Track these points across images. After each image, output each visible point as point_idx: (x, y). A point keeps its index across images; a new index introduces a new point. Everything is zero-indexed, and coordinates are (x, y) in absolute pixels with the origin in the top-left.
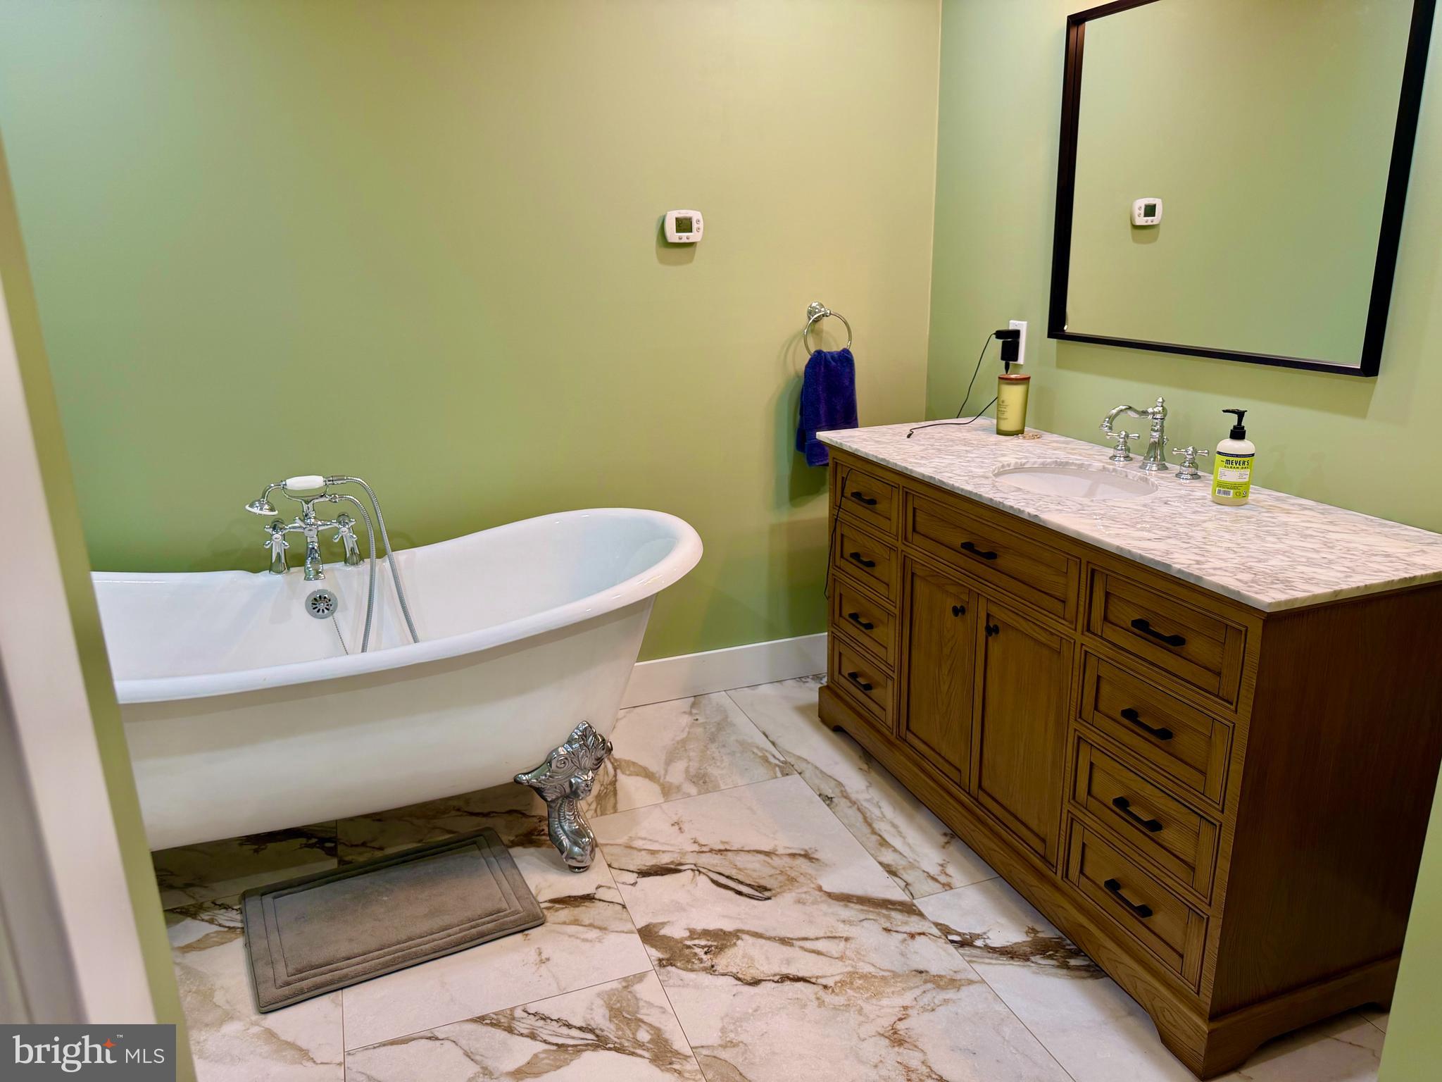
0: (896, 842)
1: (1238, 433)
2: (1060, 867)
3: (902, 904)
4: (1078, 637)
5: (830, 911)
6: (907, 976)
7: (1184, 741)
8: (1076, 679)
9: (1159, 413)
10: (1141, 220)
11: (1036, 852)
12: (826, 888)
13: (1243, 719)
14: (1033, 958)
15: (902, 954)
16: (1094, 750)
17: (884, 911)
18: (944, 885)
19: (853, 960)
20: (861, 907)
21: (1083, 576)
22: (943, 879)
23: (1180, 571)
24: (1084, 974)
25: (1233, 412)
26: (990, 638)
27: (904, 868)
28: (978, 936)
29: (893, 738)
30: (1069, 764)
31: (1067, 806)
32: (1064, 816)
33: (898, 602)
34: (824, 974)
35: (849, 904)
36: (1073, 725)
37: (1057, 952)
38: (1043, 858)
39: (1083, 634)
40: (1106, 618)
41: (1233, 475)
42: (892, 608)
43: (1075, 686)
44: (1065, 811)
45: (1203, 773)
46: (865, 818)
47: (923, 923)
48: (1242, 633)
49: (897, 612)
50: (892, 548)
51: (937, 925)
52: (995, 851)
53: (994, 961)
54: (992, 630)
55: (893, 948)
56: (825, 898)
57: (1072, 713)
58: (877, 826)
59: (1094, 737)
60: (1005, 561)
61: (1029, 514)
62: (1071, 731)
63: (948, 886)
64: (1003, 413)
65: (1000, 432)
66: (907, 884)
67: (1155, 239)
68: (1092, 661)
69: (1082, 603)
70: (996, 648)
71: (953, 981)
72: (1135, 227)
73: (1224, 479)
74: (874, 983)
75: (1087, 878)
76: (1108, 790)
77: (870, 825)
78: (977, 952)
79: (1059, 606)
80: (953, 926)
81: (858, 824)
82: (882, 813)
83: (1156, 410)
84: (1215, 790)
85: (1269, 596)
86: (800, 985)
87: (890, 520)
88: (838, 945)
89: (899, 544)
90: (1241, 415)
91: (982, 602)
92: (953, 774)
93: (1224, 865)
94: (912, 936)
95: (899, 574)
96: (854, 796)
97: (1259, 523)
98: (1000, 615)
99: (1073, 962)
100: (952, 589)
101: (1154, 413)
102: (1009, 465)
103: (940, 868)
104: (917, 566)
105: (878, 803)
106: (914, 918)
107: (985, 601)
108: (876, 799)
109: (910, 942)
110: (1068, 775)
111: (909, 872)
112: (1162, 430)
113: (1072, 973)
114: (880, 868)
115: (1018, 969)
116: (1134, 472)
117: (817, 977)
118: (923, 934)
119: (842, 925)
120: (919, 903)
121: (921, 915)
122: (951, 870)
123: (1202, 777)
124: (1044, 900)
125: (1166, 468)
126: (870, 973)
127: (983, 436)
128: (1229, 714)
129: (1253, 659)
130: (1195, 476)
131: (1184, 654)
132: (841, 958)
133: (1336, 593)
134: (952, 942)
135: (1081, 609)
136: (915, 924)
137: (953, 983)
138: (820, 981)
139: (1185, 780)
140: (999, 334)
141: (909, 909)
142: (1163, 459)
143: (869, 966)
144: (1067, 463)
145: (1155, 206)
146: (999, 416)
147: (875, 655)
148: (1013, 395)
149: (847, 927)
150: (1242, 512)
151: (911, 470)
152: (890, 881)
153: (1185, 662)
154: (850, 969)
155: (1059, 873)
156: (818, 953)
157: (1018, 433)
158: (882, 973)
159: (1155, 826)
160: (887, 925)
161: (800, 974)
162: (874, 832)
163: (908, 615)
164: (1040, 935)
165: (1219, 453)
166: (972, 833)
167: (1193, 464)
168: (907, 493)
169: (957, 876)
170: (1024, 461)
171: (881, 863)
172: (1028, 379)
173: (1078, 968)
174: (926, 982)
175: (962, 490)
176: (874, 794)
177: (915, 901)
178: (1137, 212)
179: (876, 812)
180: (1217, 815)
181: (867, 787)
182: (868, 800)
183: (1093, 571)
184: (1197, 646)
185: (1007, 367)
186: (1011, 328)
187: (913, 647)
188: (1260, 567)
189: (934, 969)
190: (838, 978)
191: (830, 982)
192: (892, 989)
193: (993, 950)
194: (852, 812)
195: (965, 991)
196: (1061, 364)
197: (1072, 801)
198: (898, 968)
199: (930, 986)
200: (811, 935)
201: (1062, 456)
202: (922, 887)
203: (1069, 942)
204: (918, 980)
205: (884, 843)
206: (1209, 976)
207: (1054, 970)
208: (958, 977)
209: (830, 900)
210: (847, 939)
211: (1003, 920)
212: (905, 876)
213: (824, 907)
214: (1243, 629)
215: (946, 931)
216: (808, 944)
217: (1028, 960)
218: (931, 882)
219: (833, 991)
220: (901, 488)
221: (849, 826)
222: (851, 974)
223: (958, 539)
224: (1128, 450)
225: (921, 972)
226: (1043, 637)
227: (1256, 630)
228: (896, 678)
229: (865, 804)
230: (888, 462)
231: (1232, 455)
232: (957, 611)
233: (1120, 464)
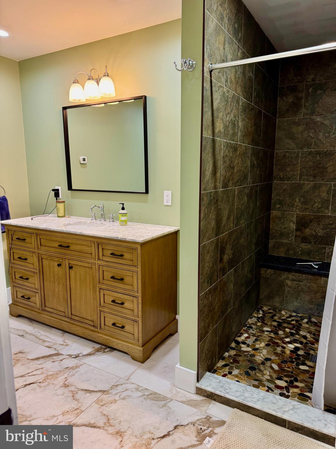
0: (48, 340)
1: (123, 209)
2: (99, 326)
3: (55, 354)
4: (97, 262)
5: (34, 363)
6: (64, 370)
7: (126, 279)
8: (97, 273)
9: (102, 207)
10: (82, 162)
11: (91, 325)
12: (30, 358)
13: (139, 270)
14: (96, 353)
15: (60, 366)
16: (104, 290)
17: (51, 358)
18: (66, 345)
19: (46, 373)
20: (43, 359)
21: (96, 246)
22: (65, 344)
23: (121, 238)
24: (109, 352)
25: (121, 204)
26: (70, 270)
27: (53, 345)
28: (80, 354)
29: (40, 311)
30: (98, 297)
31: (99, 308)
32: (98, 312)
33: (38, 268)
34: (38, 379)
35: (39, 360)
36: (98, 285)
37: (101, 350)
38: (94, 326)
39: (98, 261)
40: (103, 255)
41: (124, 218)
42: (36, 271)
43: (97, 275)
44: (98, 310)
45: (132, 285)
46: (36, 337)
47: (63, 356)
48: (136, 249)
49: (37, 271)
50: (33, 252)
51: (67, 355)
52: (79, 330)
53: (86, 358)
54: (71, 268)
55: (57, 365)
56: (31, 361)
57: (97, 282)
58: (40, 338)
59: (103, 287)
60: (72, 247)
61: (79, 232)
62: (98, 288)
63: (67, 345)
64: (59, 211)
65: (58, 217)
66: (55, 349)
67: (86, 167)
68: (101, 267)
69: (96, 253)
70: (72, 272)
71: (77, 366)
72: (81, 164)
73: (122, 219)
74: (55, 375)
75: (106, 326)
76: (109, 299)
77: (38, 338)
78: (81, 357)
79: (90, 256)
80: (72, 354)
81: (34, 339)
82: (41, 334)
83: (101, 206)
84: (135, 289)
85: (141, 240)
86: (32, 385)
87: (31, 244)
88: (40, 371)
89: (36, 251)
90: (123, 204)
91: (67, 261)
92: (63, 314)
93: (140, 306)
94: (61, 360)
95: (37, 260)
96: (30, 333)
97: (132, 228)
98: (72, 262)
99: (106, 351)
100: (56, 259)
101: (101, 207)
102: (66, 224)
103: (63, 342)
104: (43, 256)
105: (38, 332)
106: (60, 356)
107: (67, 260)
108: (38, 331)
109: (61, 362)
110: (98, 300)
111: (55, 345)
112: (104, 211)
113: (107, 353)
114: (46, 348)
115: (93, 357)
116: (99, 222)
117: (36, 381)
118: (64, 359)
119: (39, 366)
120: (60, 352)
121: (62, 354)
122: (66, 341)
123: (132, 287)
124: (96, 337)
125: (106, 220)
126: (52, 374)
127: (54, 218)
128: (136, 269)
129: (139, 255)
130: (113, 221)
131: (124, 258)
132: (42, 374)
133: (153, 237)
134: (73, 358)
135: (96, 254)
136: (61, 357)
137: (77, 367)
138: (37, 382)
139: (129, 289)
140: (53, 190)
141: (58, 354)
142: (105, 218)
143: (51, 372)
144: (81, 222)
145: (85, 158)
146: (58, 212)
147: (30, 287)
148: (61, 206)
149: (41, 365)
150: (127, 226)
151: (39, 227)
152: (50, 349)
153: (124, 260)
154: (46, 375)
155: (99, 328)
156: (34, 375)
157: (64, 216)
158: (56, 372)
159: (123, 304)
160: (53, 360)
161: (30, 383)
162: (40, 339)
163: (42, 272)
164: (96, 348)
165: (120, 213)
166: (71, 328)
167: (112, 218)
168: (37, 234)
169: (68, 342)
170: (70, 222)
171: (45, 346)
172: (65, 201)
173: (108, 351)
174: (69, 369)
175: (57, 230)
176: (36, 330)
177: (59, 352)
178: (81, 160)
179: (39, 334)
180: (137, 294)
181: (34, 329)
182: (35, 332)
183: (98, 244)
184: (126, 255)
185: (57, 199)
186: (56, 188)
187: (44, 280)
188: (136, 235)
189: (70, 366)
190: (43, 379)
191: (41, 381)
192: (60, 375)
193: (85, 355)
194: (31, 337)
195: (81, 368)
196: (72, 197)
197: (100, 307)
198: (60, 369)
199: (71, 370)
200: (30, 372)
201: (79, 221)
202: (59, 348)
203: (103, 346)
204: (67, 370)
205: (44, 341)
206: (140, 335)
207: (102, 354)
208: (78, 365)
209: (33, 361)
210: (42, 368)
211: (85, 348)
212: (54, 347)
213: (32, 363)
214: (136, 248)
215: (70, 356)
216: (30, 374)
217: (95, 354)
218: (62, 346)
219: (43, 382)
220: (35, 233)
221: (32, 340)
222: (46, 376)
223: (56, 245)
224: (95, 217)
225: (67, 368)
226: (86, 265)
227: (139, 247)
228: (39, 292)
229: (35, 333)
230: (30, 226)
231: (123, 214)
232: (59, 265)
233: (94, 221)
